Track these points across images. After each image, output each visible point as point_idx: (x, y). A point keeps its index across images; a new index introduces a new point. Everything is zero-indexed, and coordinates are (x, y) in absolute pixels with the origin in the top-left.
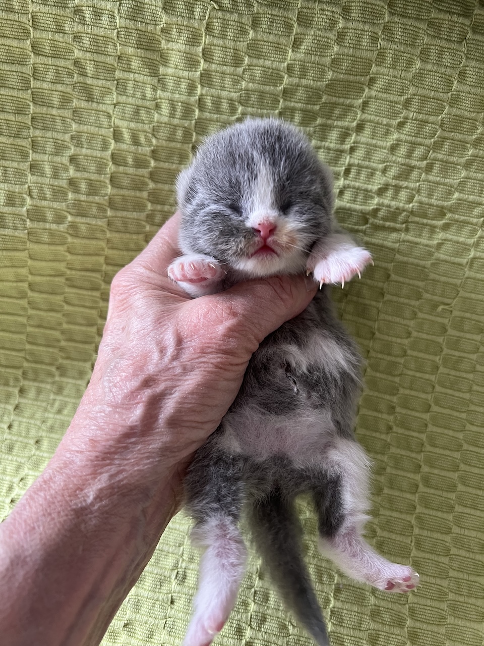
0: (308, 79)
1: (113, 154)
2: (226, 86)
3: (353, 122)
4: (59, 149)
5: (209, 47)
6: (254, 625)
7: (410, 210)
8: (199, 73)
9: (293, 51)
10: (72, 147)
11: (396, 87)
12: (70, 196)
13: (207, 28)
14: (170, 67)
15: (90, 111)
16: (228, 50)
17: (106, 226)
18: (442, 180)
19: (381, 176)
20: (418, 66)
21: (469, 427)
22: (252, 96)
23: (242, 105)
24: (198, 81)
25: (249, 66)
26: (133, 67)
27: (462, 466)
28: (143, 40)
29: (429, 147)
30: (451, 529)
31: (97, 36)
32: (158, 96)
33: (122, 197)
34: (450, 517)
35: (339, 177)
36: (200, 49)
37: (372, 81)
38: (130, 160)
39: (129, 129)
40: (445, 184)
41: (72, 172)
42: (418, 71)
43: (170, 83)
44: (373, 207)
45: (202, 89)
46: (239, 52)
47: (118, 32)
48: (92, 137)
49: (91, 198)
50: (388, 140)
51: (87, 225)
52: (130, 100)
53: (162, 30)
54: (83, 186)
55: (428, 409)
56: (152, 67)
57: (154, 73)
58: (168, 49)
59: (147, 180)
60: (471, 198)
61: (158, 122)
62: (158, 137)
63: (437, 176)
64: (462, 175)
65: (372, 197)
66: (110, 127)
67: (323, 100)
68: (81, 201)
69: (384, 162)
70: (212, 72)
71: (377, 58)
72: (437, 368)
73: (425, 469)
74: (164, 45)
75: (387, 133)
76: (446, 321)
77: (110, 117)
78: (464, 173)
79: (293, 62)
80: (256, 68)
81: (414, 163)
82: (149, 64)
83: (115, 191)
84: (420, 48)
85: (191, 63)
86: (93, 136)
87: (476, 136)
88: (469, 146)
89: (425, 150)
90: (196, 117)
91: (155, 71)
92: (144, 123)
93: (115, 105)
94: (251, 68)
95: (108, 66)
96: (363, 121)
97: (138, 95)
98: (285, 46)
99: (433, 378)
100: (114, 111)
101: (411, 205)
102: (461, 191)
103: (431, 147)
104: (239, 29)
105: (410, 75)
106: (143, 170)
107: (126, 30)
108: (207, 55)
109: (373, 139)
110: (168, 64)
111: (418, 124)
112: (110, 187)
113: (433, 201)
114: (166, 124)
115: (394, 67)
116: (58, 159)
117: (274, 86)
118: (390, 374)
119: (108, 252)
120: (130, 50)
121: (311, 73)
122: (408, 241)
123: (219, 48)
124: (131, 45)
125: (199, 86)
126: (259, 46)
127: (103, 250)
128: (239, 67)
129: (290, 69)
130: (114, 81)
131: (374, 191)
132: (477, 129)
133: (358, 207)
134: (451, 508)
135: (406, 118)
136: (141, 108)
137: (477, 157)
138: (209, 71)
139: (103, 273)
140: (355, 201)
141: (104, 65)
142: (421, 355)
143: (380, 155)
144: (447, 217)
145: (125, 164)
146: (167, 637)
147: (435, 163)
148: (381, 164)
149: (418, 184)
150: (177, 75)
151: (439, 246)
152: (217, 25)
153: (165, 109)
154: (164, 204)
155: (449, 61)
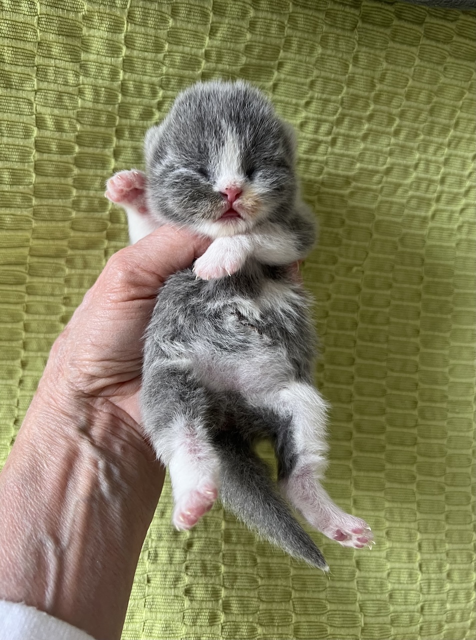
1: (36, 142)
2: (148, 71)
5: (131, 34)
6: (227, 584)
8: (121, 59)
9: (210, 38)
13: (128, 16)
14: (91, 53)
15: (9, 98)
16: (149, 37)
17: (32, 216)
18: (346, 152)
21: (390, 373)
22: (172, 80)
25: (169, 52)
26: (54, 53)
27: (388, 410)
28: (63, 26)
30: (384, 466)
31: (16, 22)
32: (81, 82)
33: (47, 185)
34: (383, 456)
36: (122, 36)
37: (280, 65)
38: (54, 147)
39: (52, 115)
40: (348, 156)
42: (320, 56)
43: (92, 69)
46: (160, 39)
47: (39, 18)
49: (15, 189)
51: (12, 217)
52: (52, 86)
53: (84, 17)
55: (352, 362)
56: (73, 53)
57: (76, 59)
58: (89, 36)
59: (72, 166)
62: (82, 122)
66: (32, 114)
68: (4, 192)
70: (133, 58)
71: (285, 45)
73: (357, 417)
74: (85, 31)
76: (359, 281)
79: (210, 48)
80: (176, 54)
81: (321, 138)
82: (70, 50)
83: (40, 179)
85: (113, 50)
86: (13, 123)
91: (76, 57)
92: (67, 109)
93: (36, 91)
94: (171, 54)
95: (27, 52)
97: (60, 81)
98: (202, 33)
99: (353, 333)
100: (35, 98)
101: (321, 177)
104: (159, 17)
105: (313, 60)
106: (67, 156)
107: (46, 16)
110: (89, 50)
111: (323, 103)
112: (34, 175)
113: (340, 172)
114: (89, 109)
119: (33, 243)
120: (51, 37)
123: (141, 35)
124: (52, 32)
125: (122, 71)
126: (179, 34)
127: (28, 240)
128: (160, 53)
129: (207, 55)
130: (33, 67)
134: (382, 448)
135: (312, 98)
136: (64, 94)
138: (131, 57)
139: (28, 265)
141: (23, 51)
142: (341, 314)
145: (49, 151)
146: (149, 614)
147: (339, 138)
150: (99, 61)
152: (138, 14)
153: (89, 94)
154: (89, 190)
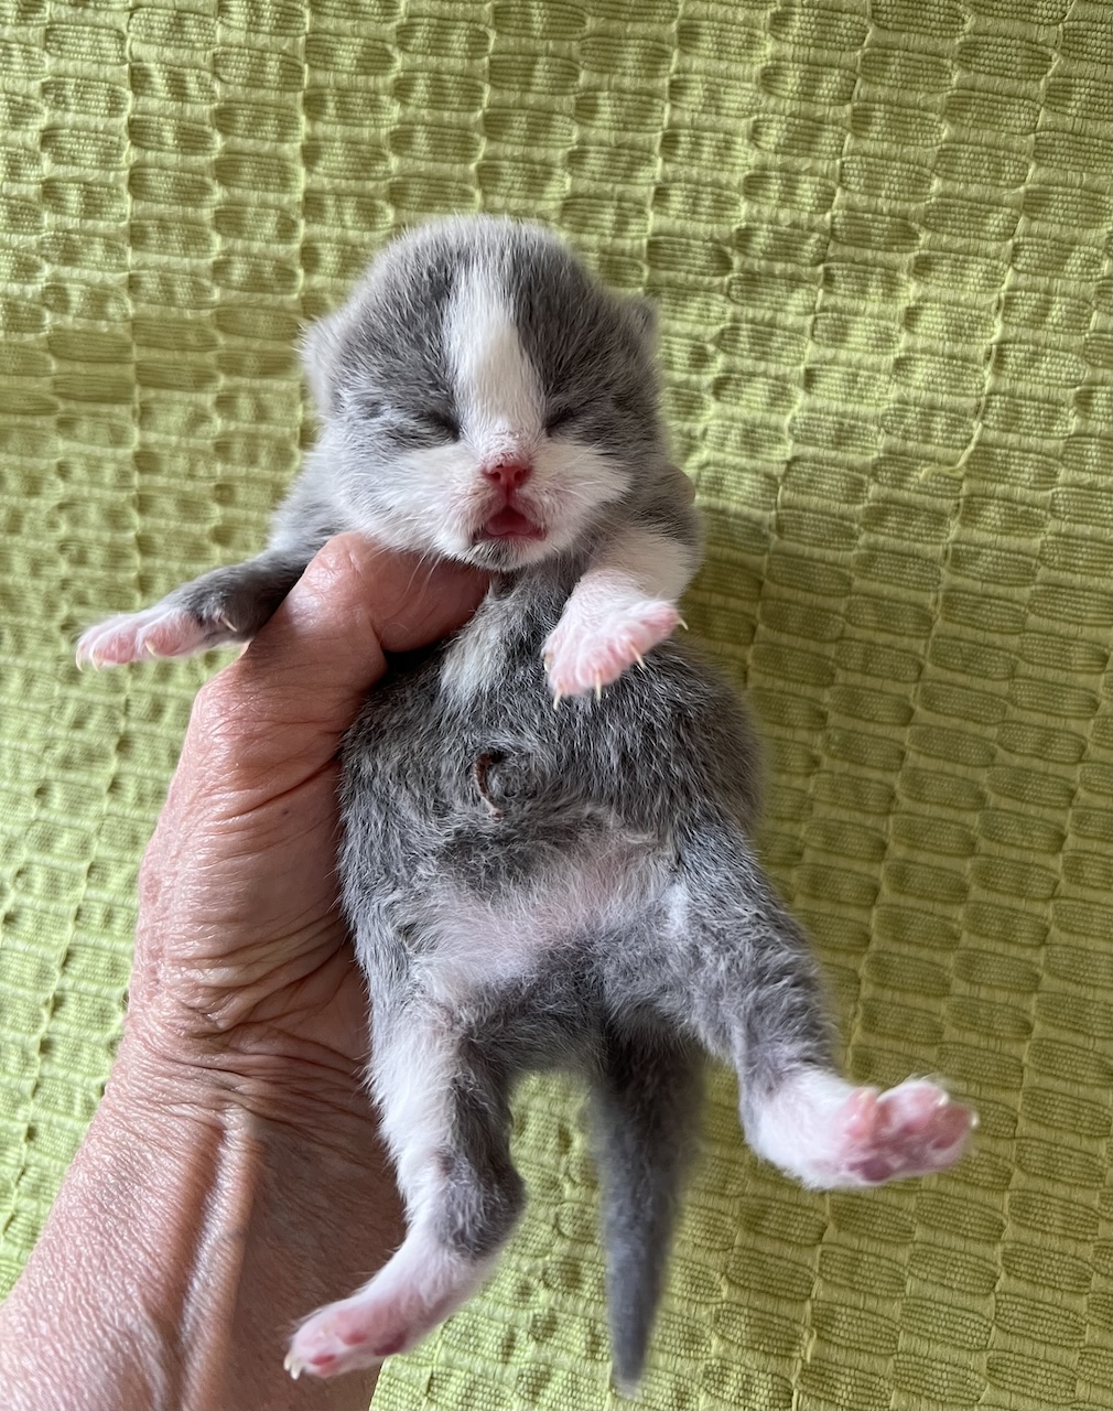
1: (131, 123)
3: (670, 22)
4: (19, 113)
7: (828, 226)
10: (46, 111)
12: (48, 218)
15: (80, 28)
17: (125, 290)
18: (895, 150)
19: (748, 146)
21: (1003, 756)
29: (852, 71)
33: (157, 222)
35: (652, 157)
38: (169, 136)
39: (162, 63)
40: (903, 159)
41: (47, 167)
44: (737, 226)
48: (86, 84)
49: (90, 225)
50: (754, 59)
51: (84, 286)
54: (73, 198)
55: (906, 718)
59: (209, 180)
60: (974, 190)
61: (223, 44)
62: (226, 78)
63: (883, 141)
64: (944, 135)
65: (735, 203)
66: (123, 60)
68: (69, 232)
69: (751, 112)
72: (929, 622)
73: (897, 852)
75: (751, 43)
77: (121, 38)
78: (946, 131)
81: (820, 110)
83: (143, 208)
87: (962, 39)
88: (949, 63)
89: (843, 77)
90: (307, 28)
92: (193, 48)
93: (132, 11)
96: (690, 18)
99: (919, 646)
100: (128, 24)
101: (828, 216)
103: (858, 70)
106: (199, 157)
109: (720, 59)
111: (819, 16)
112: (128, 198)
113: (882, 204)
114: (239, 46)
116: (16, 136)
118: (814, 636)
119: (141, 354)
122: (835, 309)
127: (127, 348)
131: (735, 183)
132: (964, 22)
133: (702, 228)
136: (187, 15)
137: (973, 89)
140: (694, 212)
143: (738, 97)
144: (921, 242)
147: (874, 110)
148: (744, 117)
149: (838, 162)
151: (911, 316)
153: (238, 13)
154: (251, 239)
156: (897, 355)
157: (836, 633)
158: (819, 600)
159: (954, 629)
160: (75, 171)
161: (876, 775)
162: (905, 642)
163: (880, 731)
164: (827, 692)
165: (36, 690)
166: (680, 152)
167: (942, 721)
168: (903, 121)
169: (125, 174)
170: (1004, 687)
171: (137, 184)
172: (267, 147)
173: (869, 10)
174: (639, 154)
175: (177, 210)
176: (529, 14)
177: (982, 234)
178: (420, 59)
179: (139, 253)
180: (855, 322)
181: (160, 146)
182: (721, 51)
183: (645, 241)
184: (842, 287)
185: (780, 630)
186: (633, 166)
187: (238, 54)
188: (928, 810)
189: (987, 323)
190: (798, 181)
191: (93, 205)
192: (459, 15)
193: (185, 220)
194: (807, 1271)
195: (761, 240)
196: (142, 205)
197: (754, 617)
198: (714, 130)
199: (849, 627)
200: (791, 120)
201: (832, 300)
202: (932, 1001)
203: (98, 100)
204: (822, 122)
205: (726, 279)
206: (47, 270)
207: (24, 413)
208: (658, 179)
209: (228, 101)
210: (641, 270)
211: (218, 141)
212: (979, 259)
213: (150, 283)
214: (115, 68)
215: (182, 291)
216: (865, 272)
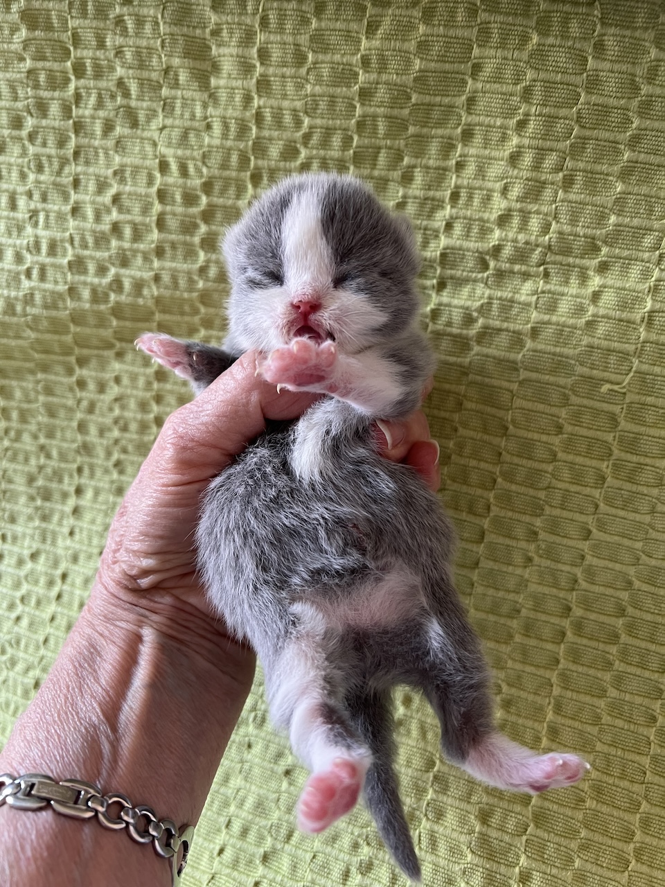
0: (389, 73)
3: (457, 128)
4: (102, 187)
7: (547, 243)
10: (116, 186)
11: (508, 73)
12: (114, 243)
19: (501, 198)
20: (535, 41)
23: (309, 116)
24: (254, 89)
29: (564, 153)
35: (444, 205)
41: (115, 215)
44: (493, 243)
45: (259, 99)
48: (136, 170)
50: (505, 148)
54: (128, 232)
60: (636, 222)
61: (209, 146)
63: (581, 193)
64: (618, 190)
65: (492, 231)
67: (413, 100)
69: (503, 179)
72: (604, 479)
75: (504, 138)
77: (155, 144)
78: (620, 187)
84: (535, 18)
87: (631, 133)
88: (623, 147)
89: (559, 156)
90: (254, 136)
96: (469, 125)
102: (619, 214)
103: (567, 152)
108: (264, 55)
109: (485, 148)
115: (502, 45)
116: (99, 199)
117: (347, 87)
121: (393, 65)
122: (549, 292)
131: (492, 219)
132: (632, 123)
133: (472, 245)
137: (637, 162)
140: (468, 236)
143: (495, 170)
144: (603, 253)
148: (499, 181)
149: (554, 206)
151: (596, 296)
155: (577, 30)
156: (587, 319)
157: (545, 484)
158: (536, 465)
159: (618, 483)
160: (129, 217)
161: (566, 568)
162: (588, 491)
163: (571, 543)
164: (539, 520)
165: (101, 498)
166: (461, 202)
167: (608, 538)
168: (594, 182)
169: (155, 218)
170: (647, 519)
171: (161, 224)
172: (230, 202)
173: (575, 116)
174: (437, 203)
175: (181, 237)
176: (377, 125)
177: (640, 248)
178: (315, 152)
179: (160, 262)
180: (562, 300)
181: (174, 202)
182: (486, 144)
183: (438, 253)
184: (555, 279)
185: (511, 482)
186: (433, 210)
187: (216, 152)
188: (596, 589)
189: (643, 300)
190: (529, 218)
191: (137, 236)
192: (337, 126)
193: (185, 243)
194: (517, 850)
195: (507, 251)
196: (163, 235)
197: (495, 474)
198: (480, 189)
199: (554, 481)
200: (526, 182)
201: (548, 287)
202: (595, 699)
203: (142, 178)
204: (545, 183)
205: (485, 275)
206: (113, 271)
207: (98, 348)
208: (447, 217)
209: (210, 178)
210: (436, 270)
211: (204, 200)
212: (638, 263)
213: (166, 278)
214: (152, 162)
215: (182, 283)
216: (568, 271)
